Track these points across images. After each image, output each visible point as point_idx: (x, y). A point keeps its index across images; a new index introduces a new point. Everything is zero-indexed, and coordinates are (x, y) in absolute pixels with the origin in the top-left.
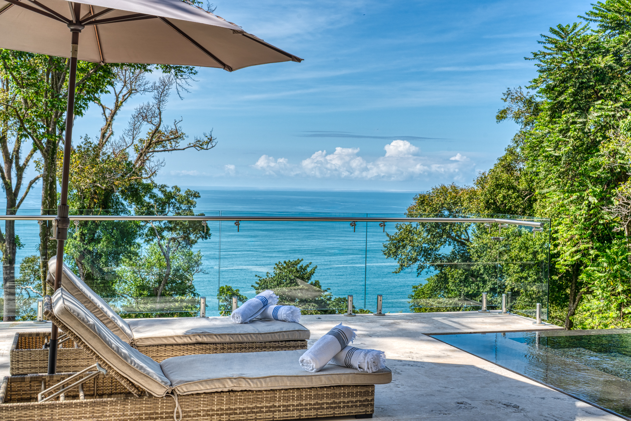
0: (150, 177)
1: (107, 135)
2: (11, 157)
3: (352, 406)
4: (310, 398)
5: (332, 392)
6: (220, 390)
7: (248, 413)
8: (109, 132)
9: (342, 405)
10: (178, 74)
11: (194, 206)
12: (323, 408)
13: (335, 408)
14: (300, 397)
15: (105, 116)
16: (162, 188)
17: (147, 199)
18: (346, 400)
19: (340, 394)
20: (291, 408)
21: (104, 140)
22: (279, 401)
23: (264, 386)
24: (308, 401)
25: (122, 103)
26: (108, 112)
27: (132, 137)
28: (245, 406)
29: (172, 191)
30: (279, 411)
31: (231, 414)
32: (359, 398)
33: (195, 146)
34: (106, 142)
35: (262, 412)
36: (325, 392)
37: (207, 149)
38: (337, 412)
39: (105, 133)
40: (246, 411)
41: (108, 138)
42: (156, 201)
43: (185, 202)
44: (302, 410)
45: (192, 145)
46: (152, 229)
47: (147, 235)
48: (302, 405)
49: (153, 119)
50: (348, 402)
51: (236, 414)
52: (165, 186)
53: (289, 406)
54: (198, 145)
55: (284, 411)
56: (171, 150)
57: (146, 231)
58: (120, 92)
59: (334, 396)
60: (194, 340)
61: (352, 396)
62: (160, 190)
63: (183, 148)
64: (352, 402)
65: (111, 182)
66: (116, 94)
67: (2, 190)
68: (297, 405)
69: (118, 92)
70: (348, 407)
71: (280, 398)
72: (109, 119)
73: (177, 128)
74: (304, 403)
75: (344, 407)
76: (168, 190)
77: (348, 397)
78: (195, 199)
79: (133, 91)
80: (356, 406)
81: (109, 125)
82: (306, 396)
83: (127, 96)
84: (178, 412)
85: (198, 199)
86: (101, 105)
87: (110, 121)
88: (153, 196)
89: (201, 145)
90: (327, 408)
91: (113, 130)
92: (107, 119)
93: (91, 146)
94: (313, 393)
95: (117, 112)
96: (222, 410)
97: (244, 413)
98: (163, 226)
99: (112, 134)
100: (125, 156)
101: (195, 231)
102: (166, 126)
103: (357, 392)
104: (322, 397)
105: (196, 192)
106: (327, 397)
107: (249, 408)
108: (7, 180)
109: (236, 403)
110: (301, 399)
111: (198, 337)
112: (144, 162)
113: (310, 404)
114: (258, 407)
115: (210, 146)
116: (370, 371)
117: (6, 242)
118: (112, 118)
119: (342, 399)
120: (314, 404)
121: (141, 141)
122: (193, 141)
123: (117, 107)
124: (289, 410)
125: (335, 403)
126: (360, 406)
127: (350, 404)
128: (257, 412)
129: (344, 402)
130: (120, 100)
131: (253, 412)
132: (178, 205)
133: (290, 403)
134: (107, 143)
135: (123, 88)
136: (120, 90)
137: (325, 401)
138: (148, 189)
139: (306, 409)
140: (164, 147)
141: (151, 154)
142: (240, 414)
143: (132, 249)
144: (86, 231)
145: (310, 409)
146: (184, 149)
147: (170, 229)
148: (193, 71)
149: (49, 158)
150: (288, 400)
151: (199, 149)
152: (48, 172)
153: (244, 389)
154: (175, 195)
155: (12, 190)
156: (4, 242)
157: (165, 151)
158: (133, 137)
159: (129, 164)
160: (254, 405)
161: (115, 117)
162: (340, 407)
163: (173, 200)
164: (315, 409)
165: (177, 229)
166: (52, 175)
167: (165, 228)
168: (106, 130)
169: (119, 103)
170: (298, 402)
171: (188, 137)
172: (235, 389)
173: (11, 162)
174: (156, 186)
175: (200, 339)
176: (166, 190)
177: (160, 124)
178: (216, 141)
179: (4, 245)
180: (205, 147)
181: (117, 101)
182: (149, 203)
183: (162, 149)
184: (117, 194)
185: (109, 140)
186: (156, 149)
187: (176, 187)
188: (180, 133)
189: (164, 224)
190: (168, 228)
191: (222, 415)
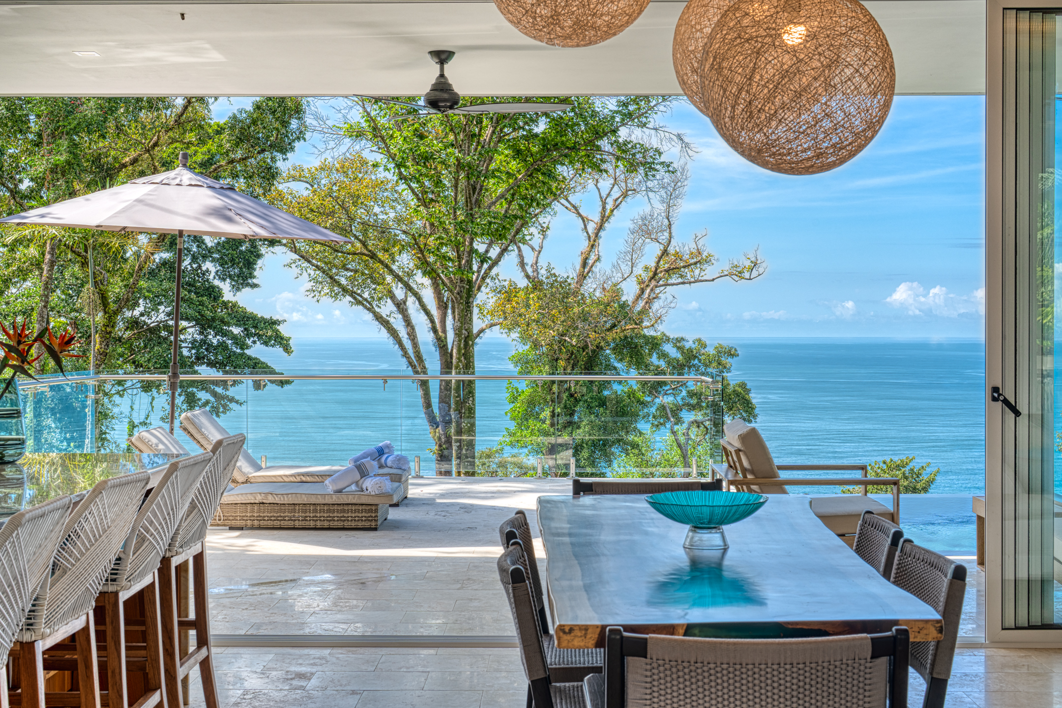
0: (653, 325)
1: (590, 262)
2: (445, 299)
3: (358, 520)
4: (324, 512)
5: (342, 508)
6: (252, 502)
7: (274, 520)
8: (593, 257)
9: (350, 519)
10: (649, 173)
11: (729, 371)
12: (334, 520)
13: (344, 520)
14: (315, 511)
15: (587, 233)
16: (678, 343)
17: (654, 360)
18: (353, 515)
19: (348, 510)
20: (308, 518)
21: (586, 270)
22: (299, 512)
23: (286, 500)
24: (322, 514)
25: (612, 211)
26: (591, 227)
27: (630, 263)
28: (271, 515)
29: (693, 346)
30: (299, 520)
31: (260, 520)
32: (364, 514)
33: (730, 275)
34: (588, 272)
35: (285, 520)
36: (336, 507)
37: (750, 279)
38: (346, 524)
39: (587, 258)
40: (273, 518)
41: (592, 267)
42: (669, 363)
43: (714, 364)
44: (317, 520)
45: (726, 273)
46: (663, 408)
47: (654, 417)
48: (317, 517)
49: (659, 234)
50: (355, 517)
51: (264, 520)
52: (683, 339)
53: (307, 517)
54: (734, 272)
55: (302, 520)
56: (694, 282)
57: (653, 410)
58: (609, 195)
59: (343, 511)
60: (299, 479)
61: (359, 512)
62: (675, 346)
63: (711, 278)
64: (358, 517)
65: (586, 335)
66: (601, 198)
67: (434, 349)
68: (313, 517)
69: (604, 195)
70: (355, 520)
71: (299, 509)
72: (593, 237)
73: (699, 247)
74: (318, 515)
75: (351, 521)
76: (688, 345)
77: (355, 513)
78: (730, 360)
79: (630, 192)
80: (362, 520)
81: (593, 246)
82: (320, 510)
83: (620, 200)
84: (219, 516)
85: (735, 358)
86: (580, 215)
87: (595, 241)
88: (663, 355)
89: (740, 273)
90: (338, 521)
91: (600, 254)
92: (589, 237)
93: (556, 280)
94: (326, 508)
95: (606, 225)
96: (254, 516)
97: (271, 520)
98: (681, 403)
99: (598, 259)
100: (616, 292)
101: (731, 409)
102: (680, 245)
103: (362, 510)
104: (334, 511)
105: (732, 347)
106: (337, 512)
107: (274, 517)
108: (440, 333)
109: (264, 512)
110: (316, 512)
111: (302, 477)
112: (649, 302)
113: (324, 517)
114: (281, 517)
115: (755, 273)
116: (373, 493)
117: (440, 428)
118: (597, 235)
119: (350, 514)
120: (327, 517)
121: (646, 268)
122: (727, 267)
123: (604, 219)
124: (307, 520)
125: (344, 517)
126: (365, 520)
127: (364, 519)
128: (281, 520)
129: (351, 517)
130: (609, 207)
131: (278, 520)
132: (703, 370)
133: (308, 514)
134: (590, 274)
135: (612, 188)
136: (607, 193)
137: (335, 514)
138: (654, 344)
139: (320, 520)
140: (682, 276)
141: (662, 288)
142: (268, 520)
143: (631, 438)
144: (559, 410)
145: (324, 520)
146: (713, 280)
147: (692, 408)
148: (671, 169)
149: (462, 303)
150: (306, 512)
151: (737, 278)
152: (461, 323)
153: (271, 502)
154: (698, 351)
155: (447, 349)
156: (437, 427)
157: (683, 283)
158: (633, 264)
159: (623, 306)
160: (278, 515)
161: (602, 233)
162: (348, 520)
163: (696, 361)
164: (327, 520)
165: (702, 407)
166: (466, 326)
167: (683, 405)
168: (589, 254)
169: (608, 211)
170: (314, 515)
171: (718, 260)
172: (264, 501)
173: (446, 308)
174: (668, 340)
175: (304, 479)
176: (684, 346)
177: (670, 242)
178: (764, 265)
179: (437, 430)
180: (747, 275)
181: (604, 208)
182: (658, 367)
183: (680, 280)
184: (608, 352)
185: (594, 268)
186: (670, 281)
187: (699, 340)
188: (705, 254)
189: (683, 399)
190: (688, 405)
191: (254, 520)
